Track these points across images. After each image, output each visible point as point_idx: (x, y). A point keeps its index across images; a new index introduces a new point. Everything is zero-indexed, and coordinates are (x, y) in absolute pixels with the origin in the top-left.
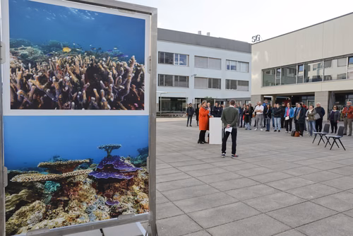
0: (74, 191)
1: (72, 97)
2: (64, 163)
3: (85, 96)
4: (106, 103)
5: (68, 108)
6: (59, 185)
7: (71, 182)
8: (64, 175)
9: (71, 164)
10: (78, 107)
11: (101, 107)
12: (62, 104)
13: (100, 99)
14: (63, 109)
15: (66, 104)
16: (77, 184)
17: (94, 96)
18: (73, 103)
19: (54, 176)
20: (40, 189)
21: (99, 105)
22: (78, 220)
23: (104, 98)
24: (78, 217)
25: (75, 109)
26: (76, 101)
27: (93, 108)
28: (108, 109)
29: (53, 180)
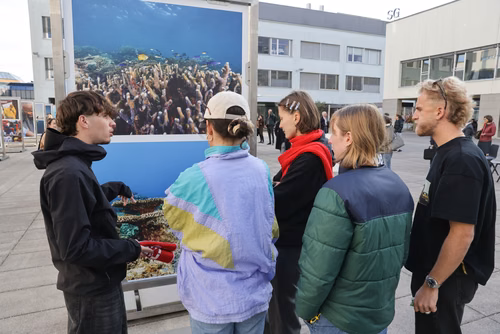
0: (155, 236)
1: (150, 119)
2: (143, 201)
3: (166, 117)
4: (193, 125)
5: (146, 132)
6: (136, 228)
7: (151, 225)
8: (143, 216)
9: (151, 202)
10: (159, 131)
11: (187, 131)
12: (139, 128)
13: (185, 121)
14: (140, 134)
15: (144, 128)
16: (158, 227)
17: (178, 117)
18: (152, 126)
19: (131, 217)
21: (185, 127)
22: (161, 270)
23: (190, 119)
24: (160, 267)
25: (155, 134)
26: (156, 123)
27: (178, 132)
28: (195, 133)
29: (131, 223)
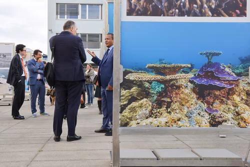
0: (176, 94)
1: (176, 5)
2: (168, 66)
3: (187, 3)
4: (207, 10)
5: (173, 15)
6: (163, 86)
7: (173, 85)
8: (168, 77)
9: (174, 68)
10: (182, 14)
11: (203, 14)
12: (167, 11)
13: (202, 6)
14: (168, 15)
15: (171, 12)
16: (179, 87)
17: (196, 3)
18: (177, 11)
19: (159, 77)
20: (148, 88)
21: (201, 12)
22: (179, 122)
23: (205, 6)
24: (179, 120)
25: (179, 16)
26: (180, 8)
27: (195, 15)
28: (209, 16)
29: (158, 81)
